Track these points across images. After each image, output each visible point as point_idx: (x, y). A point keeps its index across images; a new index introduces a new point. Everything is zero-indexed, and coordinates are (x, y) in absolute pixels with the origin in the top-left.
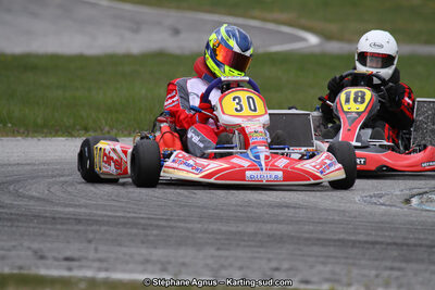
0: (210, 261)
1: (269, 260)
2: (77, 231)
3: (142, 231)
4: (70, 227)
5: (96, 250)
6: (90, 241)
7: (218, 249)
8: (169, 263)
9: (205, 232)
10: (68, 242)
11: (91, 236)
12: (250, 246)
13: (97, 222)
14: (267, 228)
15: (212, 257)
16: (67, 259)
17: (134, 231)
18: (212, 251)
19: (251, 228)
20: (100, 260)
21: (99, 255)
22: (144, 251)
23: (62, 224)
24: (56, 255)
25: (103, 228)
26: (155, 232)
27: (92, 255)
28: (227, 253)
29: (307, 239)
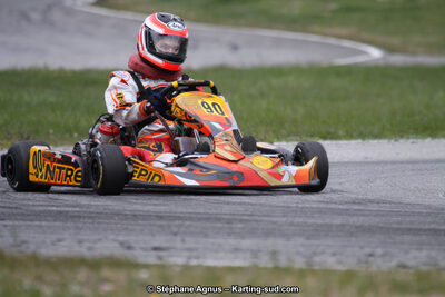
0: (301, 249)
1: (362, 248)
2: (161, 226)
3: (226, 225)
4: (152, 222)
5: (183, 241)
6: (175, 234)
7: (308, 239)
8: (259, 251)
9: (292, 224)
10: (153, 235)
11: (175, 230)
12: (339, 236)
13: (179, 218)
14: (354, 220)
15: (303, 245)
16: (156, 249)
17: (219, 225)
18: (301, 240)
19: (338, 220)
20: (190, 250)
21: (187, 245)
22: (232, 241)
23: (144, 220)
24: (143, 246)
25: (187, 223)
26: (240, 225)
27: (179, 245)
28: (316, 242)
29: (397, 229)
